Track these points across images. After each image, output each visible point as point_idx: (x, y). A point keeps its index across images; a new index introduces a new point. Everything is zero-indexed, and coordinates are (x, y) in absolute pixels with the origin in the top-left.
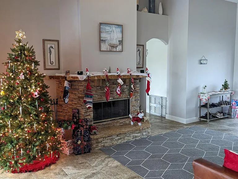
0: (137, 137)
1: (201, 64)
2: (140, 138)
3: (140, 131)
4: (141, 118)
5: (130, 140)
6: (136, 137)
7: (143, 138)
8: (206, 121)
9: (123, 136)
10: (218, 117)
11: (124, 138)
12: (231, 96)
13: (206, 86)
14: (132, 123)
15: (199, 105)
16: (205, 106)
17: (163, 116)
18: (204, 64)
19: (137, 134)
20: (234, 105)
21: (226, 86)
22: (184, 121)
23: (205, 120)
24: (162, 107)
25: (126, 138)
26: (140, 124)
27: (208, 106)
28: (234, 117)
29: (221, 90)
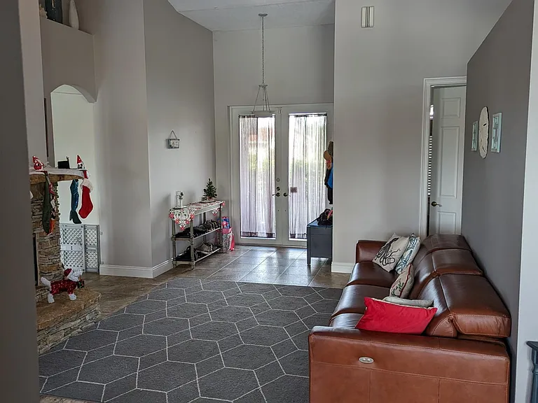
0: (74, 330)
1: (171, 147)
2: (79, 330)
3: (79, 313)
4: (76, 279)
5: (59, 340)
6: (72, 330)
7: (87, 329)
8: (190, 265)
9: (43, 336)
10: (206, 253)
11: (45, 340)
12: (220, 211)
13: (182, 194)
14: (51, 299)
15: (171, 235)
16: (185, 234)
17: (89, 270)
18: (175, 148)
19: (73, 323)
20: (225, 226)
21: (210, 193)
22: (149, 273)
23: (187, 263)
24: (86, 248)
25: (51, 338)
26: (73, 297)
27: (192, 233)
28: (227, 249)
29: (203, 199)
